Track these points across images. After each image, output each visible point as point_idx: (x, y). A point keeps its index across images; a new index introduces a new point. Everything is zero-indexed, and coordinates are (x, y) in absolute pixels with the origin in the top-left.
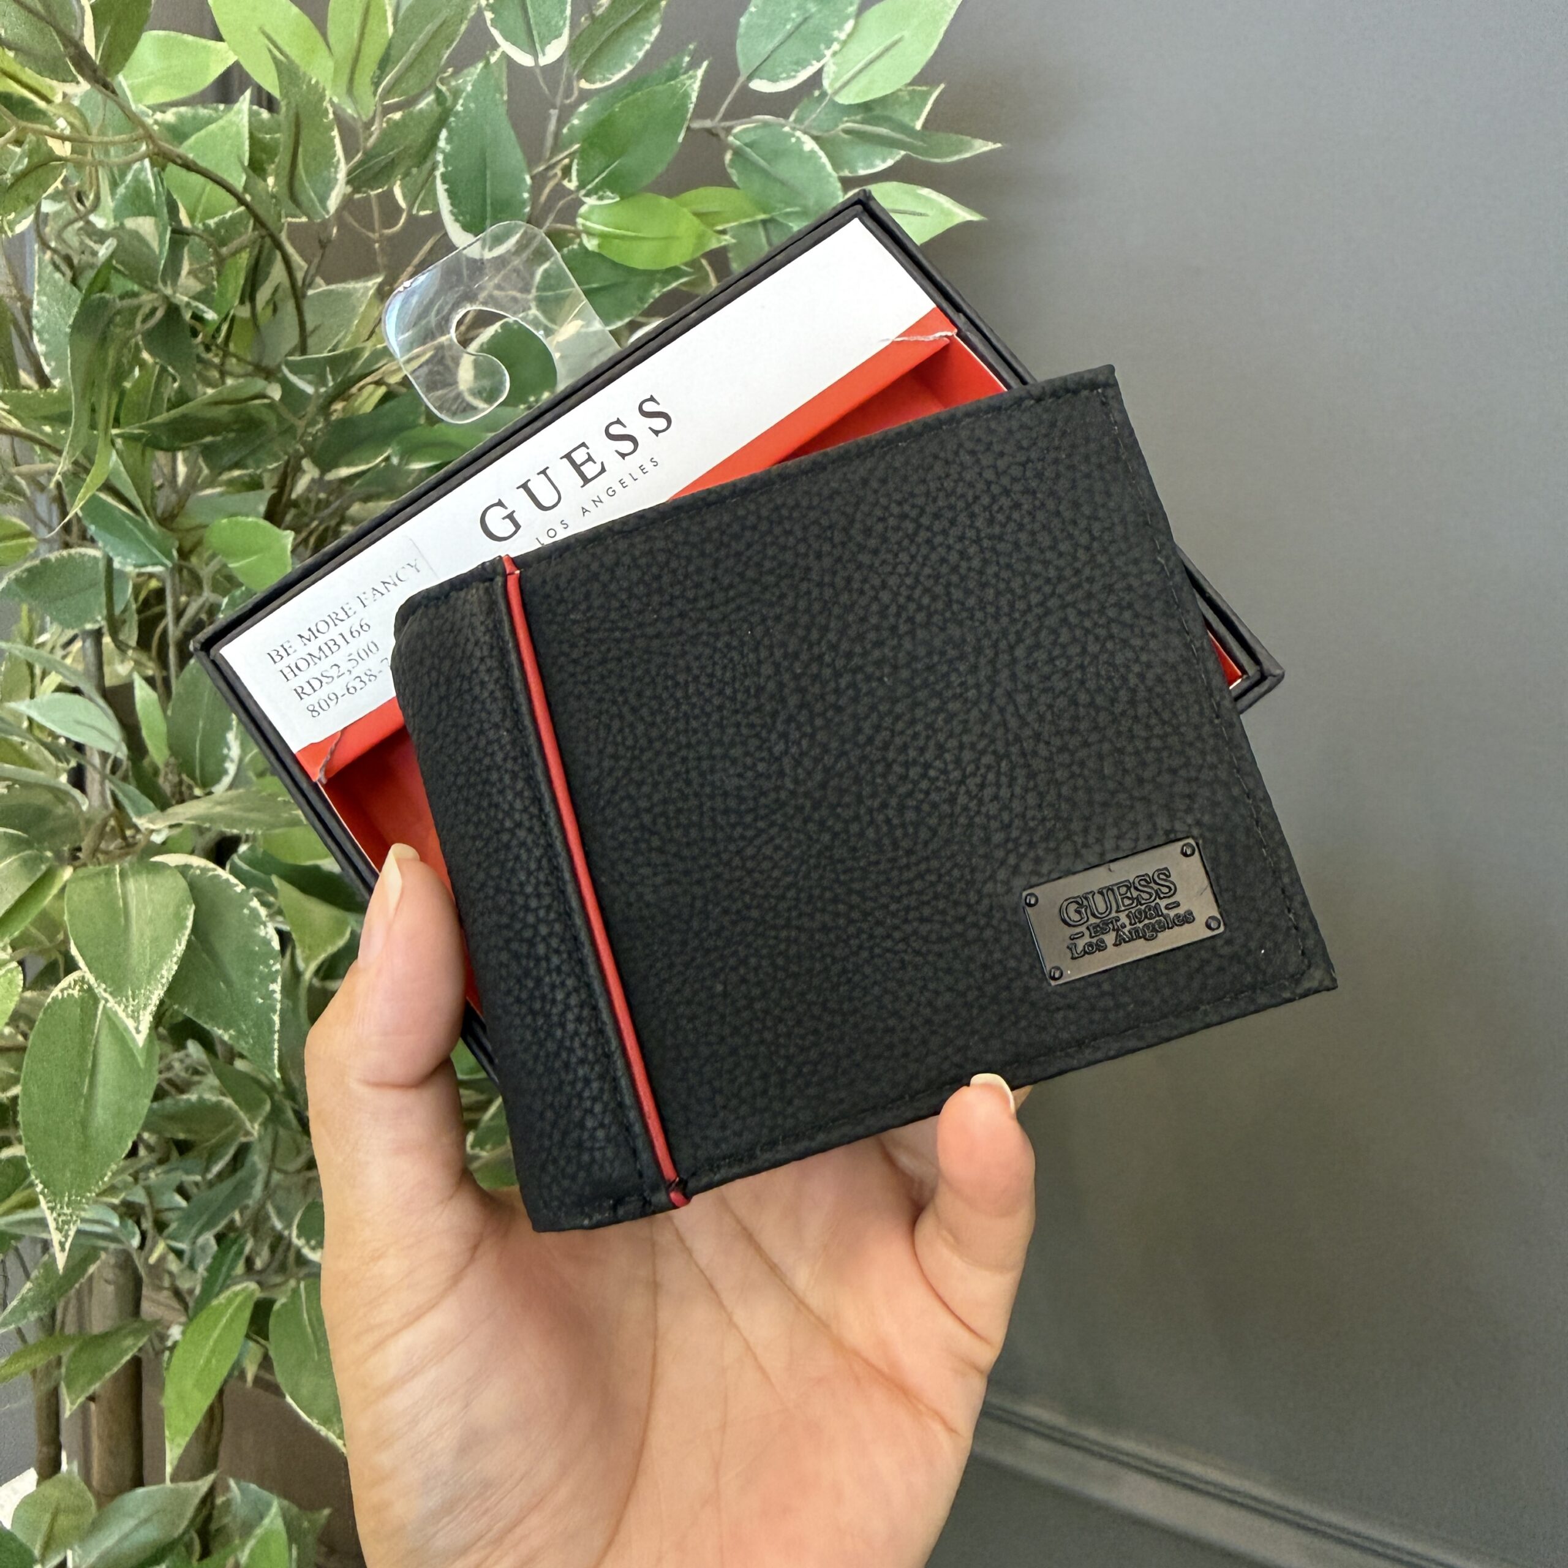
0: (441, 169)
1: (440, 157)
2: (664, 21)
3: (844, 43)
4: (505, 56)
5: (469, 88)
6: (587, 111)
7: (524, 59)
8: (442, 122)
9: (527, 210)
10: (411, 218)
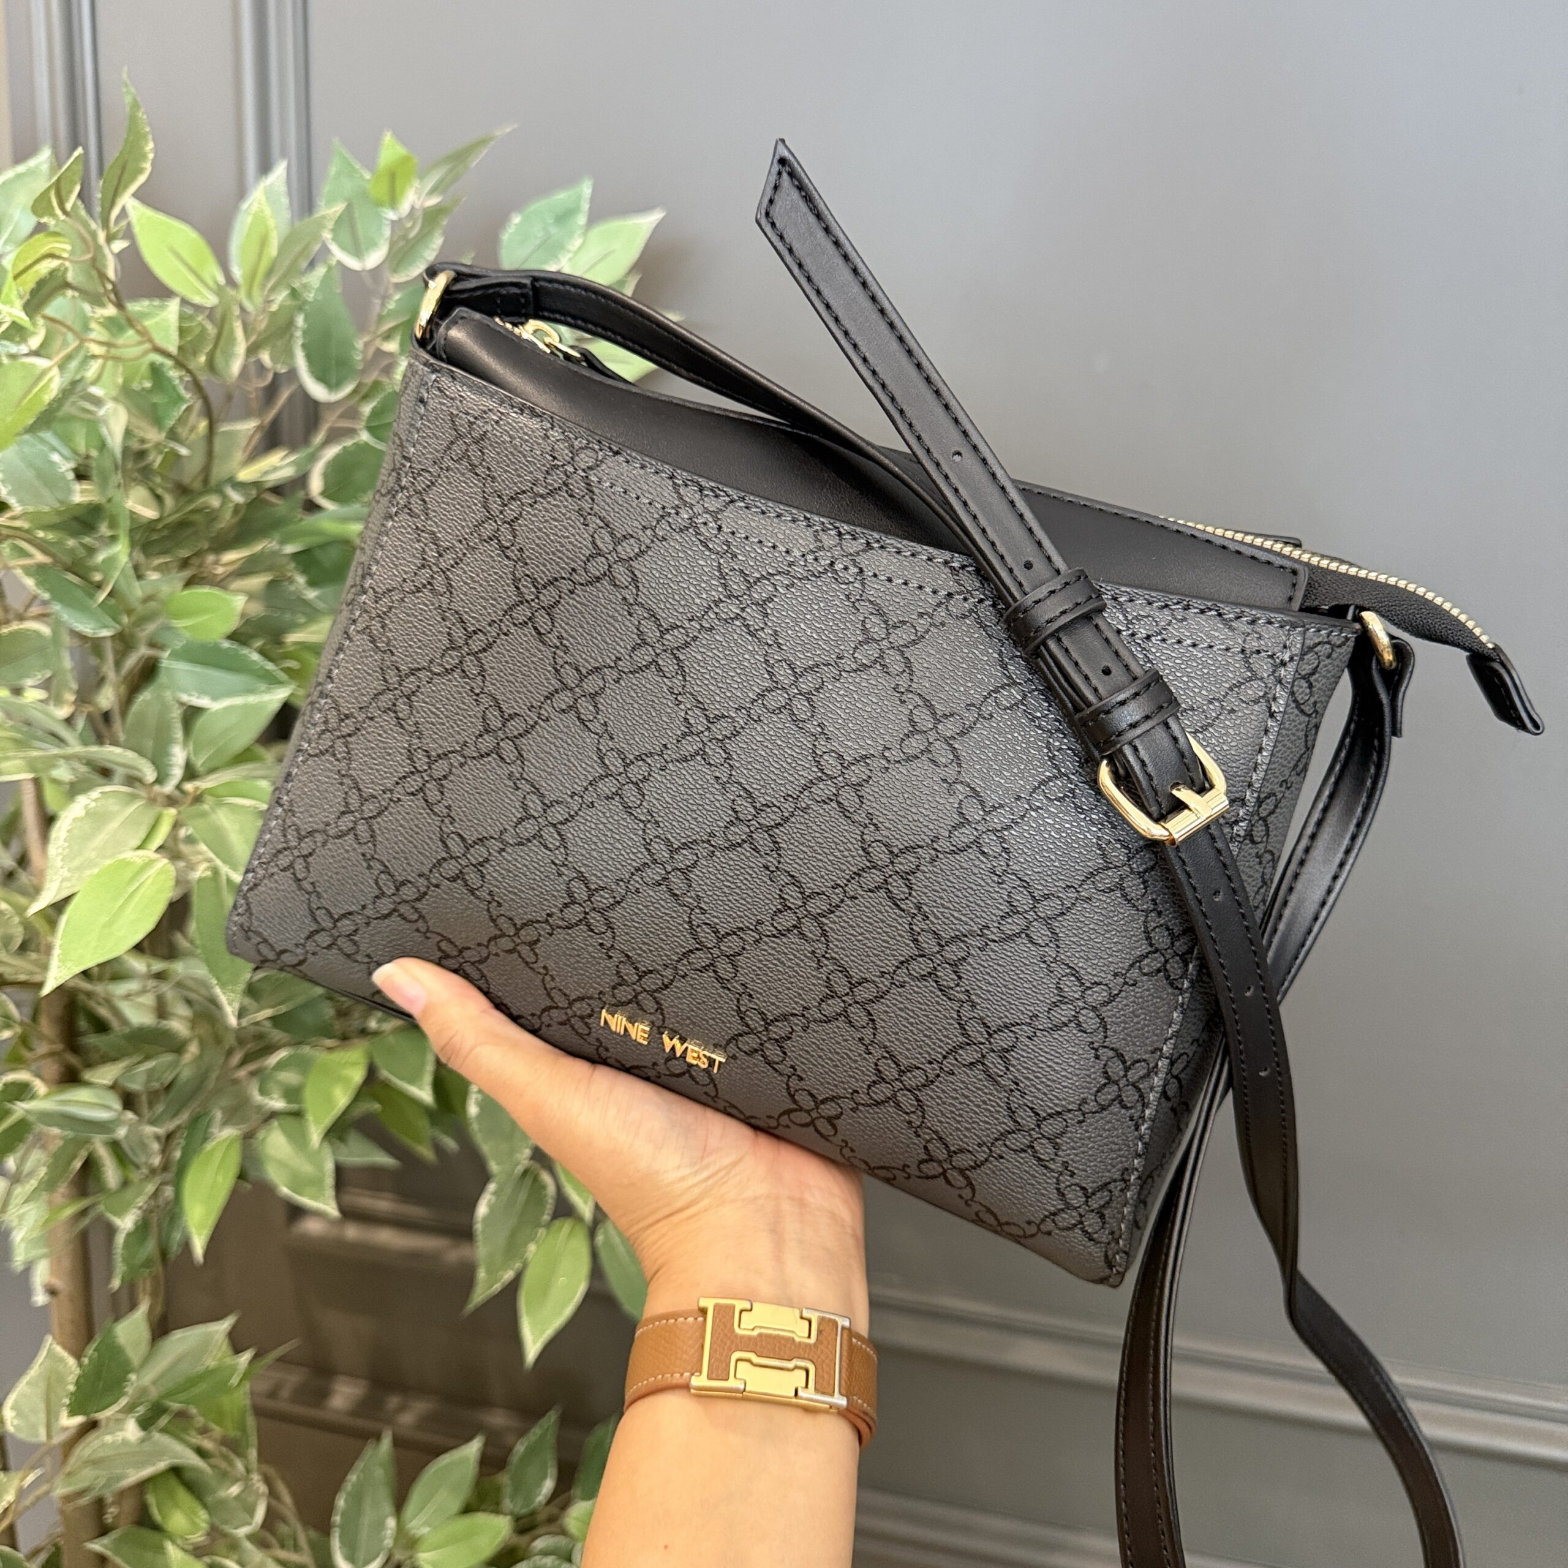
0: (299, 342)
1: (299, 334)
2: (447, 235)
3: (576, 253)
4: (339, 263)
5: (317, 286)
6: (399, 300)
7: (353, 263)
8: (300, 309)
9: (360, 367)
10: (276, 375)
